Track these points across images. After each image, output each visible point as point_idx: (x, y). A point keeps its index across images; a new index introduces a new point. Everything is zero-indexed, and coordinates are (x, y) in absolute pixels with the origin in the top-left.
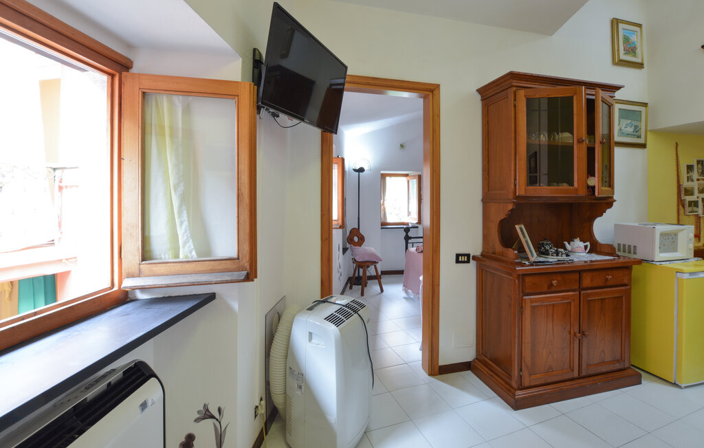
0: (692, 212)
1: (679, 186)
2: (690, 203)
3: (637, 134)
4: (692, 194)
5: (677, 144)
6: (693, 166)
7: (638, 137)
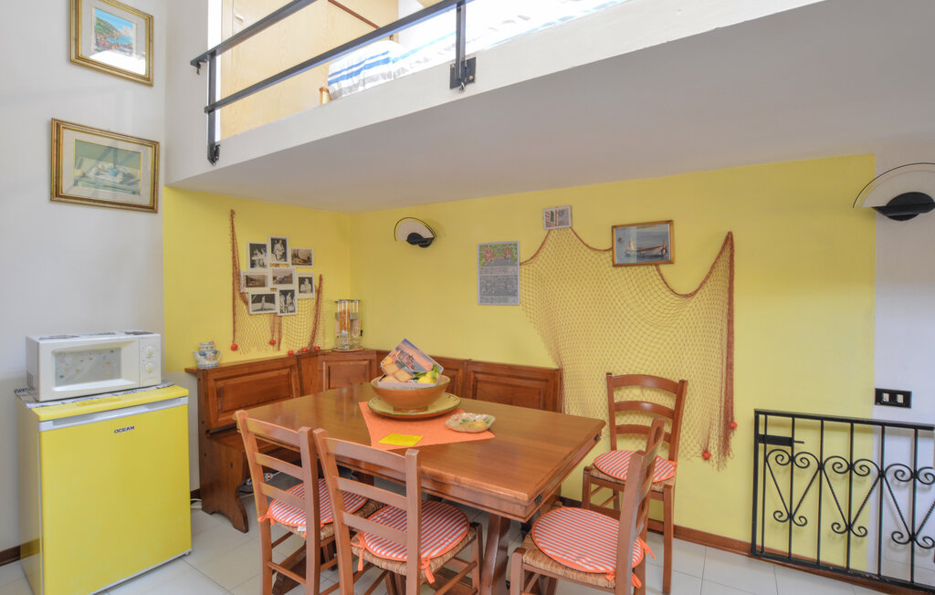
0: (262, 310)
1: (236, 274)
2: (257, 299)
3: (133, 187)
4: (263, 284)
5: (233, 213)
6: (264, 246)
7: (134, 193)
